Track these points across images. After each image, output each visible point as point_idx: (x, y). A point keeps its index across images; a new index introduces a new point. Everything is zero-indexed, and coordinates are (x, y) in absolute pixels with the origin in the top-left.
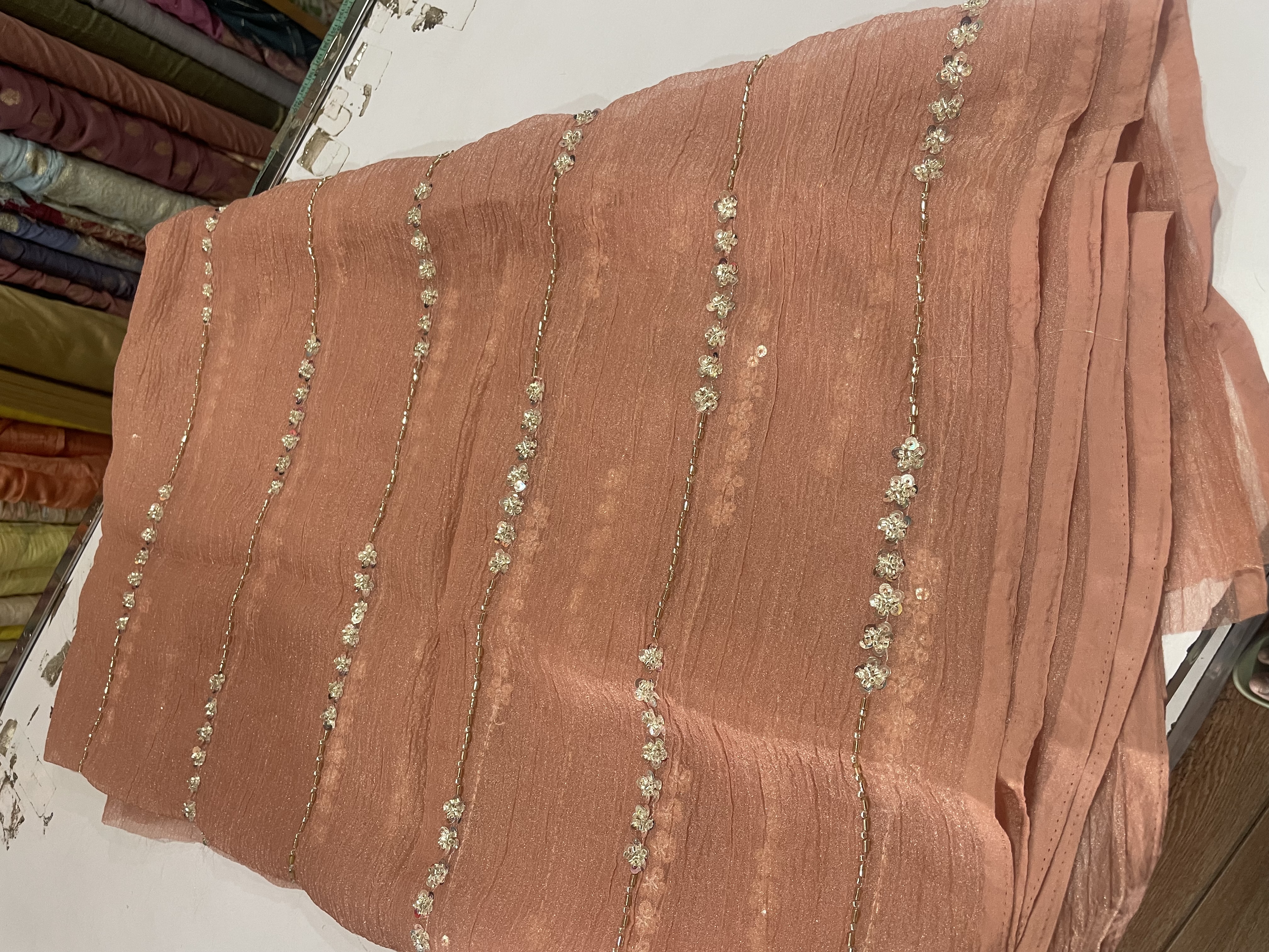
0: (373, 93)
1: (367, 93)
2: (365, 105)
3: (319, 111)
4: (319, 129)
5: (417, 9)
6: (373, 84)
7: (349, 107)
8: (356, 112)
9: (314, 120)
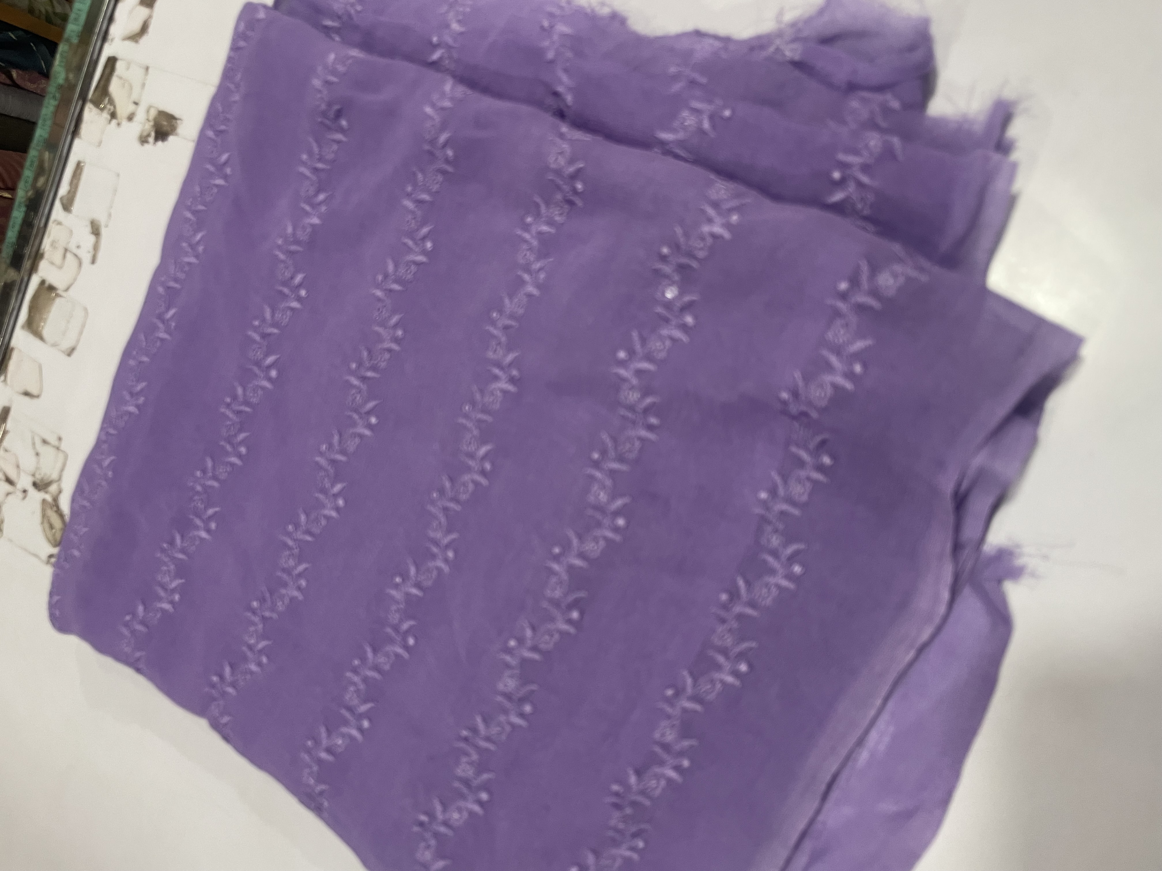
0: (104, 231)
1: (96, 230)
2: (96, 247)
3: (38, 256)
4: (43, 282)
5: (140, 115)
6: (102, 219)
7: (75, 251)
8: (86, 258)
9: (33, 269)
